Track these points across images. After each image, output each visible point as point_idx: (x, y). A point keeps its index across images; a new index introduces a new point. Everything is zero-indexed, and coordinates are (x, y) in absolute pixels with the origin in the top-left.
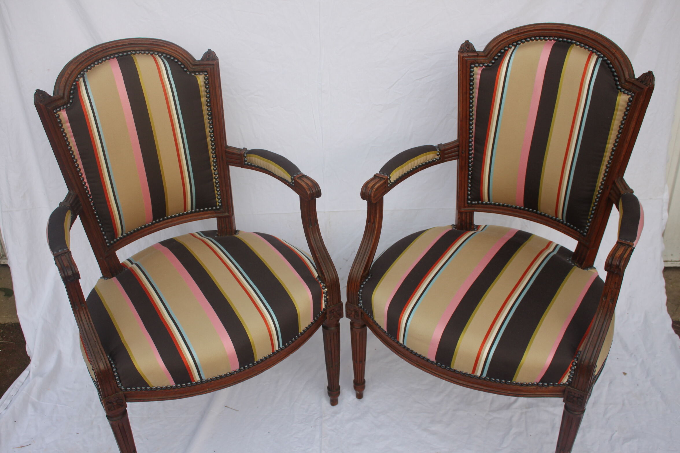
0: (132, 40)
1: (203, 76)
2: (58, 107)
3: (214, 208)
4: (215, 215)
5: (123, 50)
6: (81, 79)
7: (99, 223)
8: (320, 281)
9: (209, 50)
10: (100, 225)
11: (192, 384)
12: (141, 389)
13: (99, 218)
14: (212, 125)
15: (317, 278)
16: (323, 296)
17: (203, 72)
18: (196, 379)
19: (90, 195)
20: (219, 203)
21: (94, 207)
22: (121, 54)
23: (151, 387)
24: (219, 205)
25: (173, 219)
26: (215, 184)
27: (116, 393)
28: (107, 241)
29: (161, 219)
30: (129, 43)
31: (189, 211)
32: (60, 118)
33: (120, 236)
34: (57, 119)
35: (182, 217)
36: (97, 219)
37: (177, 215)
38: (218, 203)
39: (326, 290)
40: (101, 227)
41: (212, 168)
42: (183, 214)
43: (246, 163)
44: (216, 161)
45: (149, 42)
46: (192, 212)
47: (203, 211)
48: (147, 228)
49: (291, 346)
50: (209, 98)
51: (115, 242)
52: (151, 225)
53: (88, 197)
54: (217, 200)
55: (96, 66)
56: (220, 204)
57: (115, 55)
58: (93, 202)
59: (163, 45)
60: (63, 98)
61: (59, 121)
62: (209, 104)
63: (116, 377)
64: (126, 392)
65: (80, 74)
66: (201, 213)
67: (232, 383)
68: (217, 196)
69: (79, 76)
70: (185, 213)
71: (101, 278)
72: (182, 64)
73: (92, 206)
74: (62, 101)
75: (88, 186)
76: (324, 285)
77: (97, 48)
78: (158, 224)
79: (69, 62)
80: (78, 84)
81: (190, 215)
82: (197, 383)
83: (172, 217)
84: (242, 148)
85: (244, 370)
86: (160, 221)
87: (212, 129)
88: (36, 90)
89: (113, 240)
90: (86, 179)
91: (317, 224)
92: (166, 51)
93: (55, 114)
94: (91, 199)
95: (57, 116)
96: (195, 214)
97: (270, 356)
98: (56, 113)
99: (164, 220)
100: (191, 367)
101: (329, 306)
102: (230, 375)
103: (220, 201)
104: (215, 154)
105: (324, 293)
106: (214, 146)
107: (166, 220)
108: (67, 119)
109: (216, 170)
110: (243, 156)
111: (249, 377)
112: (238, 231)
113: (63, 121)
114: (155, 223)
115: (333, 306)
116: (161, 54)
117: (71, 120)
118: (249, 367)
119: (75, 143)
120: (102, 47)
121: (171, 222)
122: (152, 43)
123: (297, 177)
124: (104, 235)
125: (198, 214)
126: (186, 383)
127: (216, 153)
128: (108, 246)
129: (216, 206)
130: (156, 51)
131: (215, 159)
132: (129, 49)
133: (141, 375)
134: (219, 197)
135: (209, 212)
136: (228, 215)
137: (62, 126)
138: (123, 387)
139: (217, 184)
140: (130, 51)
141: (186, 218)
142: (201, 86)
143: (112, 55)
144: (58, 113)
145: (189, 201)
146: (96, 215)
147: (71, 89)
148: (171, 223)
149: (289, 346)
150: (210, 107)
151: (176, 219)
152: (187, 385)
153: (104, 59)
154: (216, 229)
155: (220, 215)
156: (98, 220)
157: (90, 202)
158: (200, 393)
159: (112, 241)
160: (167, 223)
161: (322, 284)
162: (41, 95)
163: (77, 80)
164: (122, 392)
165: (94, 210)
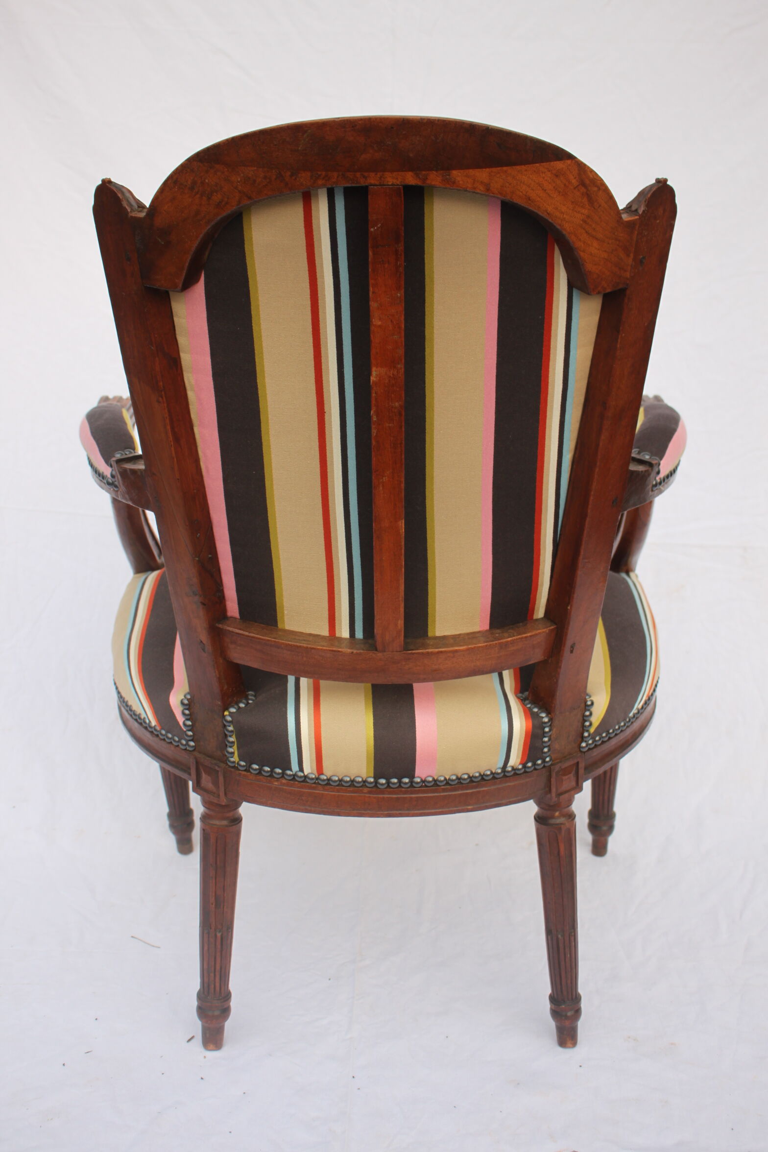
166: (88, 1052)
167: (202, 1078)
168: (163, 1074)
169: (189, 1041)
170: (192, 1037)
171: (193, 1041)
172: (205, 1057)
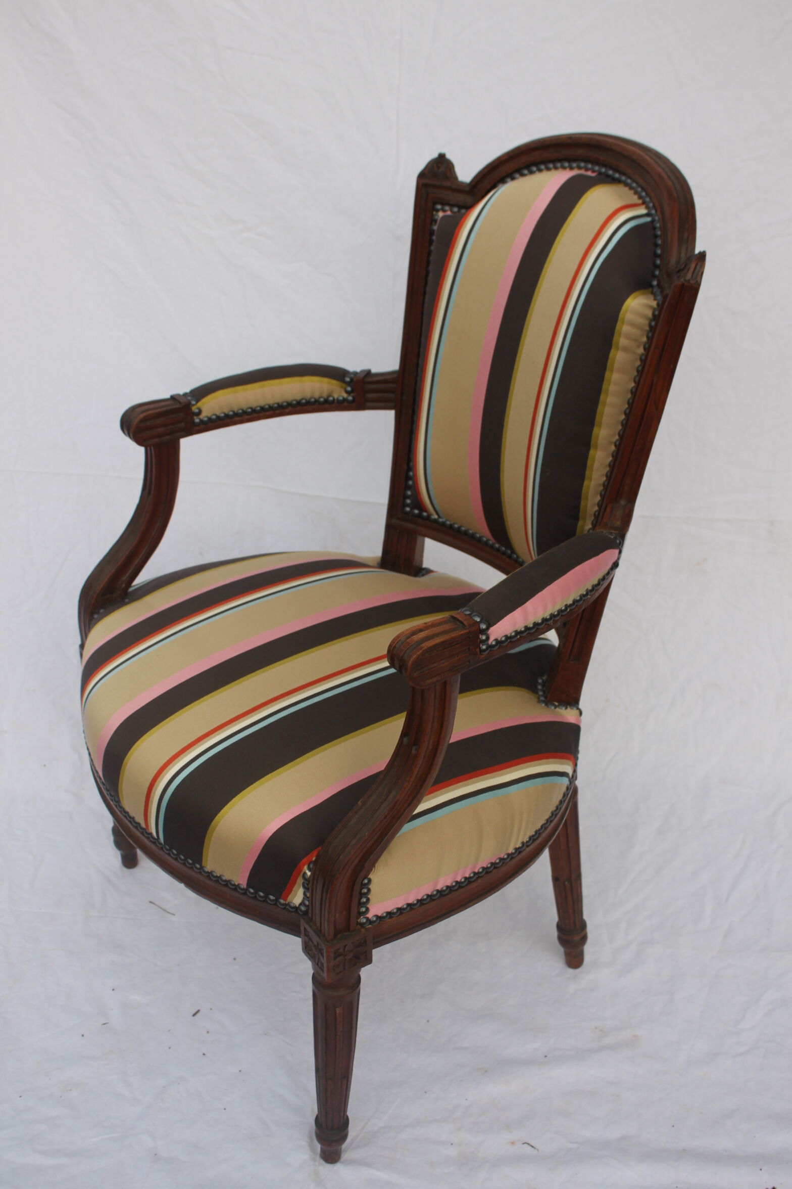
166: (104, 1024)
167: (204, 1054)
168: (170, 1048)
169: (194, 1015)
170: (198, 1011)
171: (198, 1015)
172: (208, 1032)
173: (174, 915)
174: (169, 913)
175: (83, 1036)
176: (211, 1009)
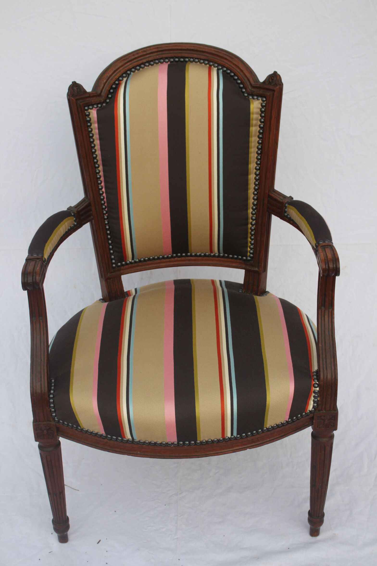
0: (193, 45)
1: (260, 101)
2: (90, 105)
3: (245, 258)
4: (244, 266)
5: (180, 55)
6: (125, 79)
7: (109, 239)
8: (315, 377)
9: (275, 73)
10: (110, 242)
11: (122, 439)
12: (72, 426)
13: (110, 234)
14: (260, 161)
15: (314, 372)
16: (313, 396)
17: (262, 96)
18: (127, 437)
19: (105, 206)
20: (251, 253)
21: (107, 221)
22: (177, 60)
23: (82, 428)
24: (250, 256)
25: (197, 258)
26: (250, 231)
27: (49, 422)
28: (114, 261)
29: (184, 254)
30: (189, 48)
31: (217, 254)
32: (90, 116)
33: (130, 260)
34: (87, 117)
35: (207, 258)
36: (108, 234)
37: (203, 254)
38: (249, 254)
39: (318, 389)
40: (110, 244)
41: (249, 211)
42: (209, 256)
43: (286, 214)
44: (257, 204)
45: (211, 52)
46: (219, 256)
47: (232, 258)
48: (165, 260)
49: (249, 438)
50: (262, 129)
51: (122, 265)
52: (170, 258)
53: (103, 209)
54: (249, 249)
55: (145, 67)
56: (252, 255)
57: (170, 59)
58: (107, 215)
59: (225, 56)
60: (100, 95)
61: (88, 119)
62: (261, 136)
63: (51, 404)
64: (58, 424)
65: (125, 73)
66: (229, 260)
67: (167, 456)
68: (249, 244)
69: (124, 75)
70: (212, 254)
71: (100, 300)
72: (241, 83)
73: (105, 219)
74: (96, 100)
75: (105, 197)
76: (317, 383)
77: (151, 48)
78: (179, 259)
79: (118, 59)
80: (121, 83)
81: (217, 259)
82: (128, 440)
83: (196, 255)
84: (288, 196)
85: (182, 446)
86: (181, 256)
87: (259, 165)
88: (73, 82)
89: (121, 262)
90: (104, 188)
91: (332, 308)
92: (227, 65)
93: (86, 112)
94: (106, 211)
95: (87, 113)
96: (223, 259)
97: (218, 441)
98: (87, 110)
99: (186, 256)
100: (124, 420)
101: (319, 411)
102: (165, 446)
103: (252, 251)
104: (256, 196)
105: (314, 392)
106: (258, 186)
107: (188, 256)
108: (96, 119)
109: (254, 215)
110: (284, 205)
111: (189, 456)
112: (268, 292)
113: (92, 121)
114: (175, 257)
115: (324, 411)
116: (220, 66)
117: (99, 121)
118: (190, 444)
119: (99, 147)
120: (157, 48)
121: (195, 260)
122: (214, 52)
123: (321, 245)
124: (111, 254)
125: (226, 260)
126: (117, 437)
127: (258, 195)
128: (114, 268)
129: (246, 257)
130: (216, 63)
131: (256, 201)
132: (186, 55)
133: (74, 411)
134: (252, 247)
135: (238, 261)
136: (258, 270)
137: (91, 125)
138: (56, 418)
139: (252, 230)
140: (187, 58)
141: (212, 260)
142: (253, 113)
143: (166, 58)
144: (88, 111)
145: (215, 241)
146: (107, 230)
147: (112, 88)
148: (193, 262)
149: (246, 438)
150: (261, 140)
151: (200, 258)
152: (117, 439)
153: (157, 61)
154: (242, 282)
155: (248, 268)
156: (109, 237)
157: (104, 214)
158: (130, 453)
159: (119, 262)
160: (189, 260)
161: (316, 381)
162: (75, 88)
163: (121, 79)
164: (55, 423)
165: (106, 224)
166: (50, 552)
167: (107, 563)
168: (88, 562)
169: (98, 543)
170: (100, 541)
171: (100, 542)
172: (107, 551)
173: (79, 490)
174: (76, 490)
175: (40, 559)
176: (107, 539)
